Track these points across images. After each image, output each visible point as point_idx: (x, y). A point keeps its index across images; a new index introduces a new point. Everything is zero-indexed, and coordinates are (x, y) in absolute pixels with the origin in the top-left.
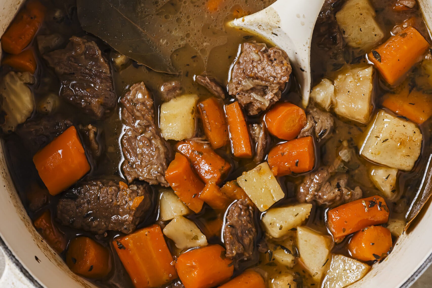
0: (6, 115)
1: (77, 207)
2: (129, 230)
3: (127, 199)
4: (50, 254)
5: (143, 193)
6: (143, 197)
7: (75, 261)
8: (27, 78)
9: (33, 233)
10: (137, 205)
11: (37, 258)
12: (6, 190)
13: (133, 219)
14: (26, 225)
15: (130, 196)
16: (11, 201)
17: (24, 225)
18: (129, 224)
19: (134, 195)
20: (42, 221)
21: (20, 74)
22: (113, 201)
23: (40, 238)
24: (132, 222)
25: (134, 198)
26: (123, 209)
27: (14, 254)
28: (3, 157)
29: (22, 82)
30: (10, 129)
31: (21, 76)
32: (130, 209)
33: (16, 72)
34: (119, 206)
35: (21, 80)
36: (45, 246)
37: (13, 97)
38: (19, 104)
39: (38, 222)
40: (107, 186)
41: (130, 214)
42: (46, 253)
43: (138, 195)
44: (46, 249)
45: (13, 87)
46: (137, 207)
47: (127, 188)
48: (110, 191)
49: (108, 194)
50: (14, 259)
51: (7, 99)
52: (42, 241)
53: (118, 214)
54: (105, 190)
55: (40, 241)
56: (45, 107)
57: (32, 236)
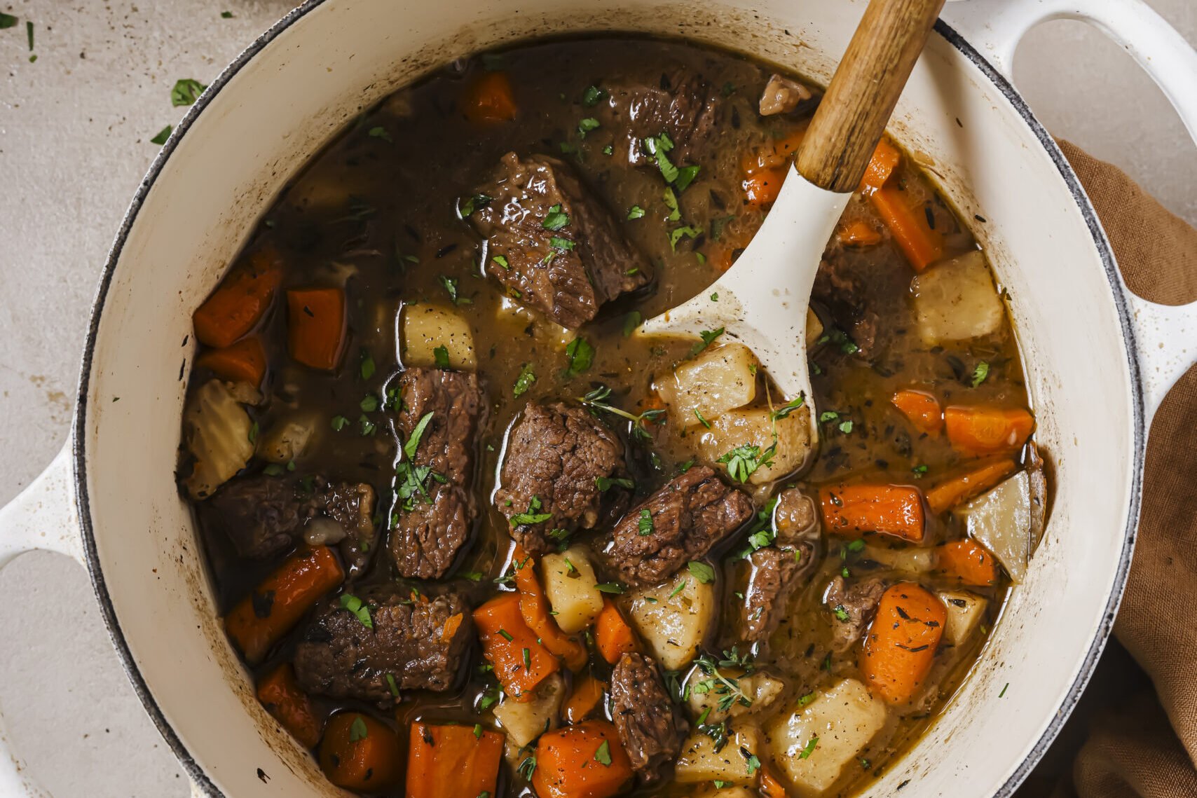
0: (197, 460)
1: (334, 655)
2: (444, 684)
3: (432, 624)
4: (293, 756)
5: (459, 609)
6: (460, 616)
7: (336, 761)
8: (246, 393)
9: (259, 717)
10: (452, 633)
11: (261, 774)
12: (203, 634)
13: (448, 661)
14: (243, 702)
15: (436, 618)
16: (211, 656)
17: (239, 702)
18: (442, 671)
19: (443, 615)
20: (274, 689)
21: (230, 384)
22: (403, 633)
23: (275, 725)
24: (447, 666)
25: (443, 620)
26: (426, 644)
27: (207, 773)
28: (198, 567)
29: (233, 400)
30: (203, 489)
31: (233, 388)
32: (440, 644)
33: (224, 382)
34: (417, 640)
35: (232, 395)
36: (285, 740)
37: (213, 428)
38: (224, 442)
39: (266, 693)
40: (389, 606)
41: (441, 653)
42: (285, 756)
43: (450, 614)
44: (285, 747)
45: (216, 408)
46: (452, 636)
47: (428, 603)
48: (394, 613)
49: (393, 621)
50: (207, 785)
51: (202, 432)
52: (278, 731)
53: (418, 656)
54: (386, 613)
55: (274, 732)
56: (279, 451)
57: (255, 723)
